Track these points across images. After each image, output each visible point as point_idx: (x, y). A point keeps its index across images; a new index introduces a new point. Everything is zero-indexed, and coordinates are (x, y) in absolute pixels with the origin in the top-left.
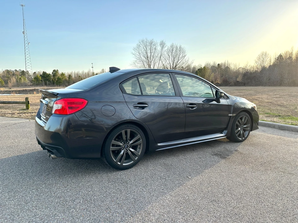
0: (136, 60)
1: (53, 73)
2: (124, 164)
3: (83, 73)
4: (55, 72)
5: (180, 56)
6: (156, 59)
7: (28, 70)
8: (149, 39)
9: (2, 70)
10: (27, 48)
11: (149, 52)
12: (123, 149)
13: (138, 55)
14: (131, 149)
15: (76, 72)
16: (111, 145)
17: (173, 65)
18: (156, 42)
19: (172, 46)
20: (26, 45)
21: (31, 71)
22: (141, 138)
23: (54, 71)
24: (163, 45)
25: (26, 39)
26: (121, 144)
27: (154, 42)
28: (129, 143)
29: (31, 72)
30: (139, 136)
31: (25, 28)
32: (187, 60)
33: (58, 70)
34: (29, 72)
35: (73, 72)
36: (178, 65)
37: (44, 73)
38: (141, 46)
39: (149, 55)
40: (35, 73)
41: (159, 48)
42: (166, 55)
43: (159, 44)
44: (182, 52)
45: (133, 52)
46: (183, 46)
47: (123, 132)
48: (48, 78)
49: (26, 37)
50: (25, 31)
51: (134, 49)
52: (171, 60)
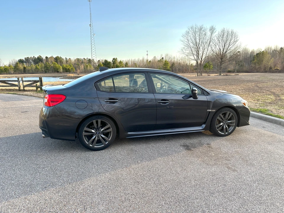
0: (184, 46)
1: (113, 61)
2: (95, 147)
3: (139, 60)
4: (115, 60)
5: (232, 41)
6: (206, 45)
7: (94, 58)
8: (199, 25)
9: (74, 58)
10: (92, 38)
11: (198, 38)
12: (95, 135)
13: (186, 42)
14: (102, 135)
15: (133, 59)
16: (84, 131)
17: (223, 51)
18: (205, 27)
19: (223, 31)
20: (92, 36)
21: (96, 59)
22: (111, 127)
23: (113, 59)
24: (212, 30)
25: (92, 31)
26: (93, 131)
27: (204, 28)
28: (100, 130)
29: (96, 61)
30: (109, 126)
31: (91, 21)
32: (239, 45)
33: (117, 59)
34: (95, 60)
35: (130, 60)
36: (229, 51)
37: (106, 61)
38: (190, 32)
39: (198, 41)
40: (99, 61)
41: (209, 33)
42: (217, 41)
43: (208, 30)
44: (233, 37)
45: (182, 39)
46: (235, 31)
47: (94, 121)
48: (108, 65)
49: (92, 29)
50: (91, 24)
51: (183, 36)
52: (221, 46)
